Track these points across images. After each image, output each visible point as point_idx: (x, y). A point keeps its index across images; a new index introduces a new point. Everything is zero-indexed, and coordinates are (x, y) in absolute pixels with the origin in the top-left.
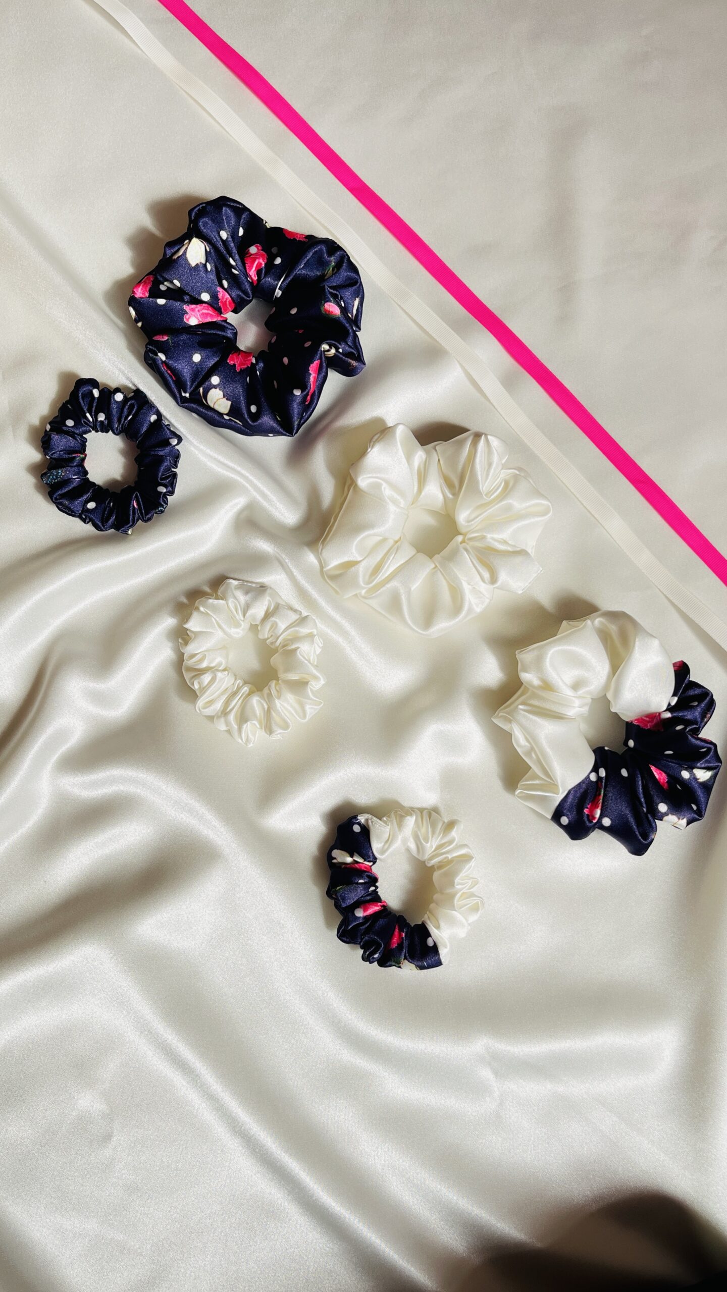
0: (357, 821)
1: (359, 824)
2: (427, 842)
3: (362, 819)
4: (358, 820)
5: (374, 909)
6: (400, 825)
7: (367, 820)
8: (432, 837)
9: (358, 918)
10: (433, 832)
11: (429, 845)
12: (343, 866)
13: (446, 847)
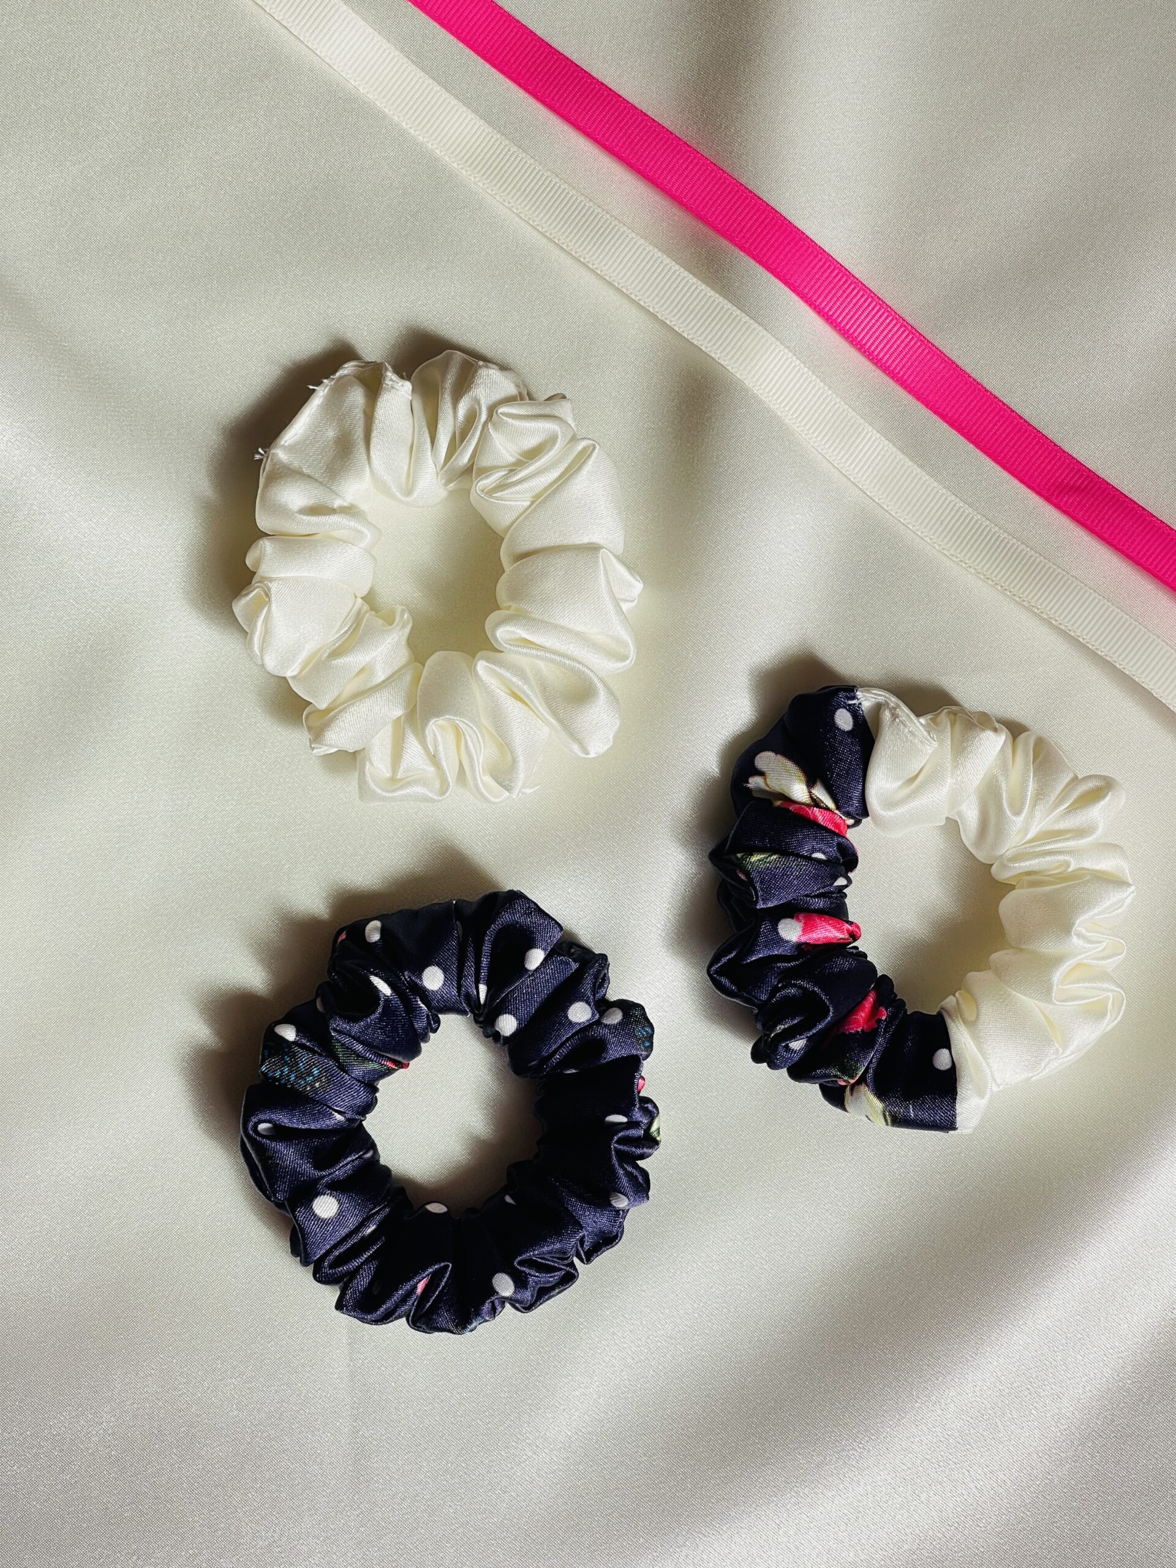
0: (851, 702)
1: (855, 712)
2: (1017, 813)
3: (866, 700)
4: (854, 698)
5: (827, 932)
6: (960, 750)
7: (878, 708)
8: (1034, 805)
9: (781, 941)
10: (1039, 795)
11: (1019, 821)
12: (778, 803)
13: (1068, 839)
